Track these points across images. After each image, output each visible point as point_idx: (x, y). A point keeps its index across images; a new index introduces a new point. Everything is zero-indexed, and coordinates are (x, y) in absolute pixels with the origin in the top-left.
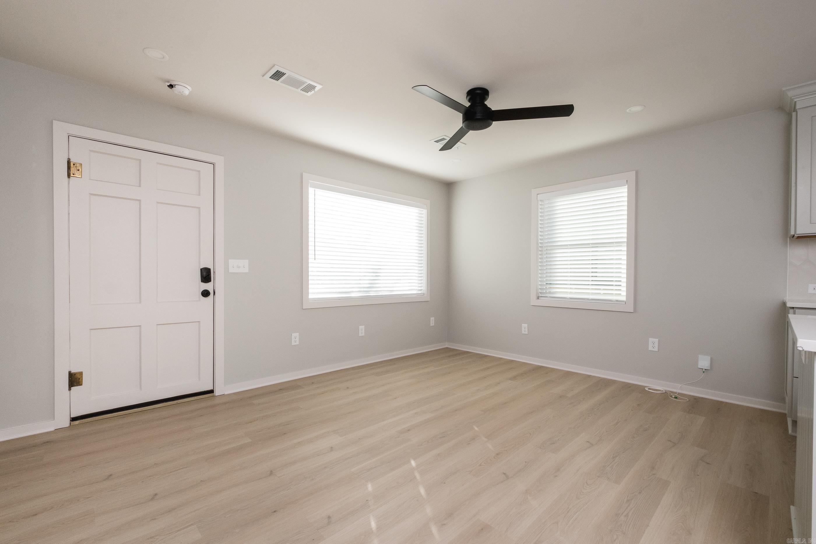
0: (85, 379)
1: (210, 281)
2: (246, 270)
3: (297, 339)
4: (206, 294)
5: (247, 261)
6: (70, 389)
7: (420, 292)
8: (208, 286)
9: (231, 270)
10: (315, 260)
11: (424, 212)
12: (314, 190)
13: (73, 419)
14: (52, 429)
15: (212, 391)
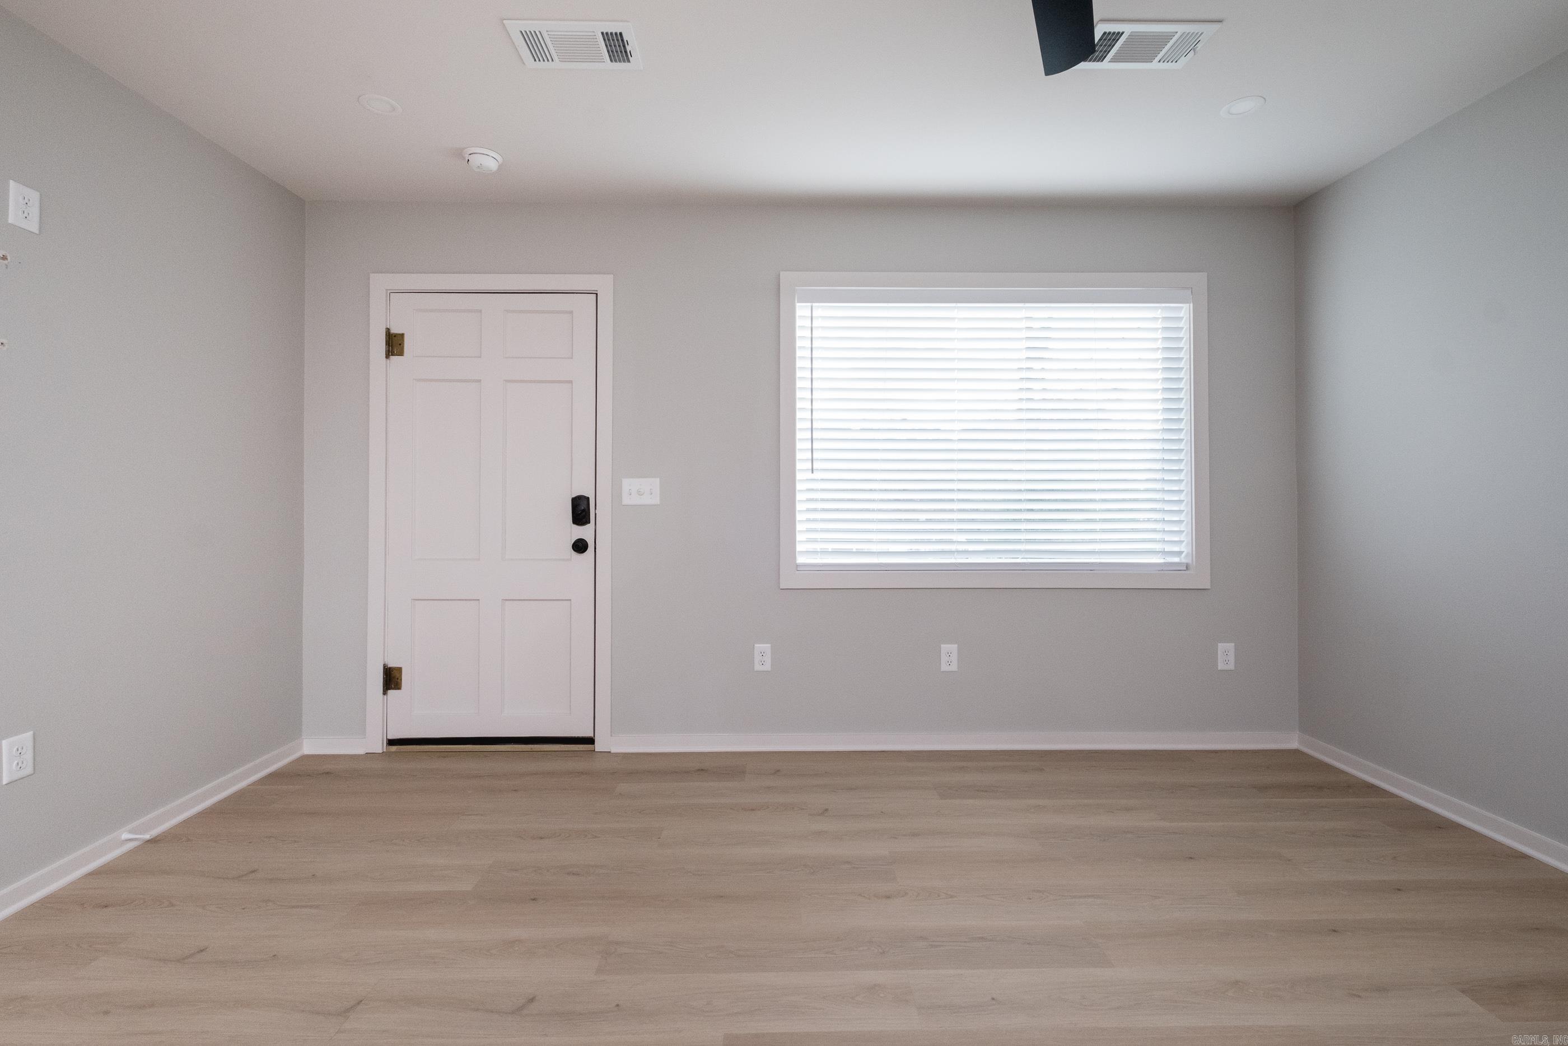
0: (405, 679)
1: (588, 522)
2: (655, 500)
3: (768, 659)
4: (580, 546)
5: (658, 480)
6: (385, 693)
7: (1176, 560)
8: (584, 532)
9: (626, 500)
10: (812, 473)
11: (1183, 312)
12: (810, 308)
13: (391, 742)
14: (361, 751)
15: (590, 741)
